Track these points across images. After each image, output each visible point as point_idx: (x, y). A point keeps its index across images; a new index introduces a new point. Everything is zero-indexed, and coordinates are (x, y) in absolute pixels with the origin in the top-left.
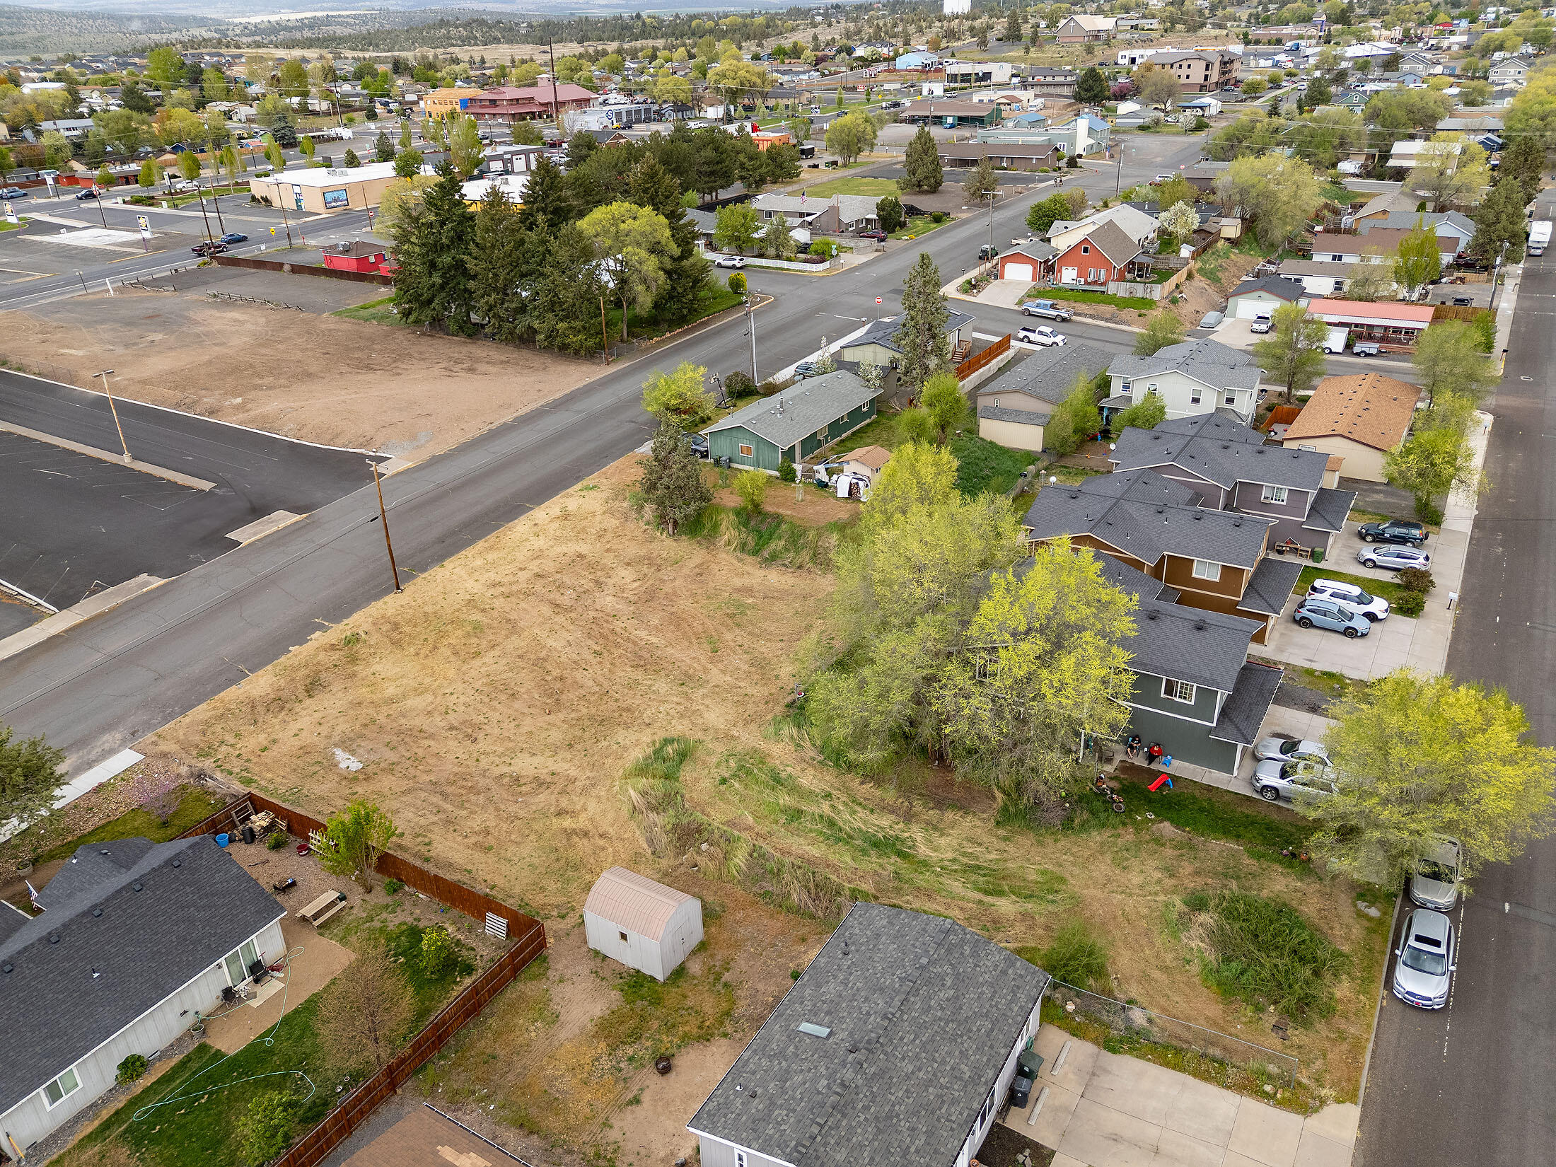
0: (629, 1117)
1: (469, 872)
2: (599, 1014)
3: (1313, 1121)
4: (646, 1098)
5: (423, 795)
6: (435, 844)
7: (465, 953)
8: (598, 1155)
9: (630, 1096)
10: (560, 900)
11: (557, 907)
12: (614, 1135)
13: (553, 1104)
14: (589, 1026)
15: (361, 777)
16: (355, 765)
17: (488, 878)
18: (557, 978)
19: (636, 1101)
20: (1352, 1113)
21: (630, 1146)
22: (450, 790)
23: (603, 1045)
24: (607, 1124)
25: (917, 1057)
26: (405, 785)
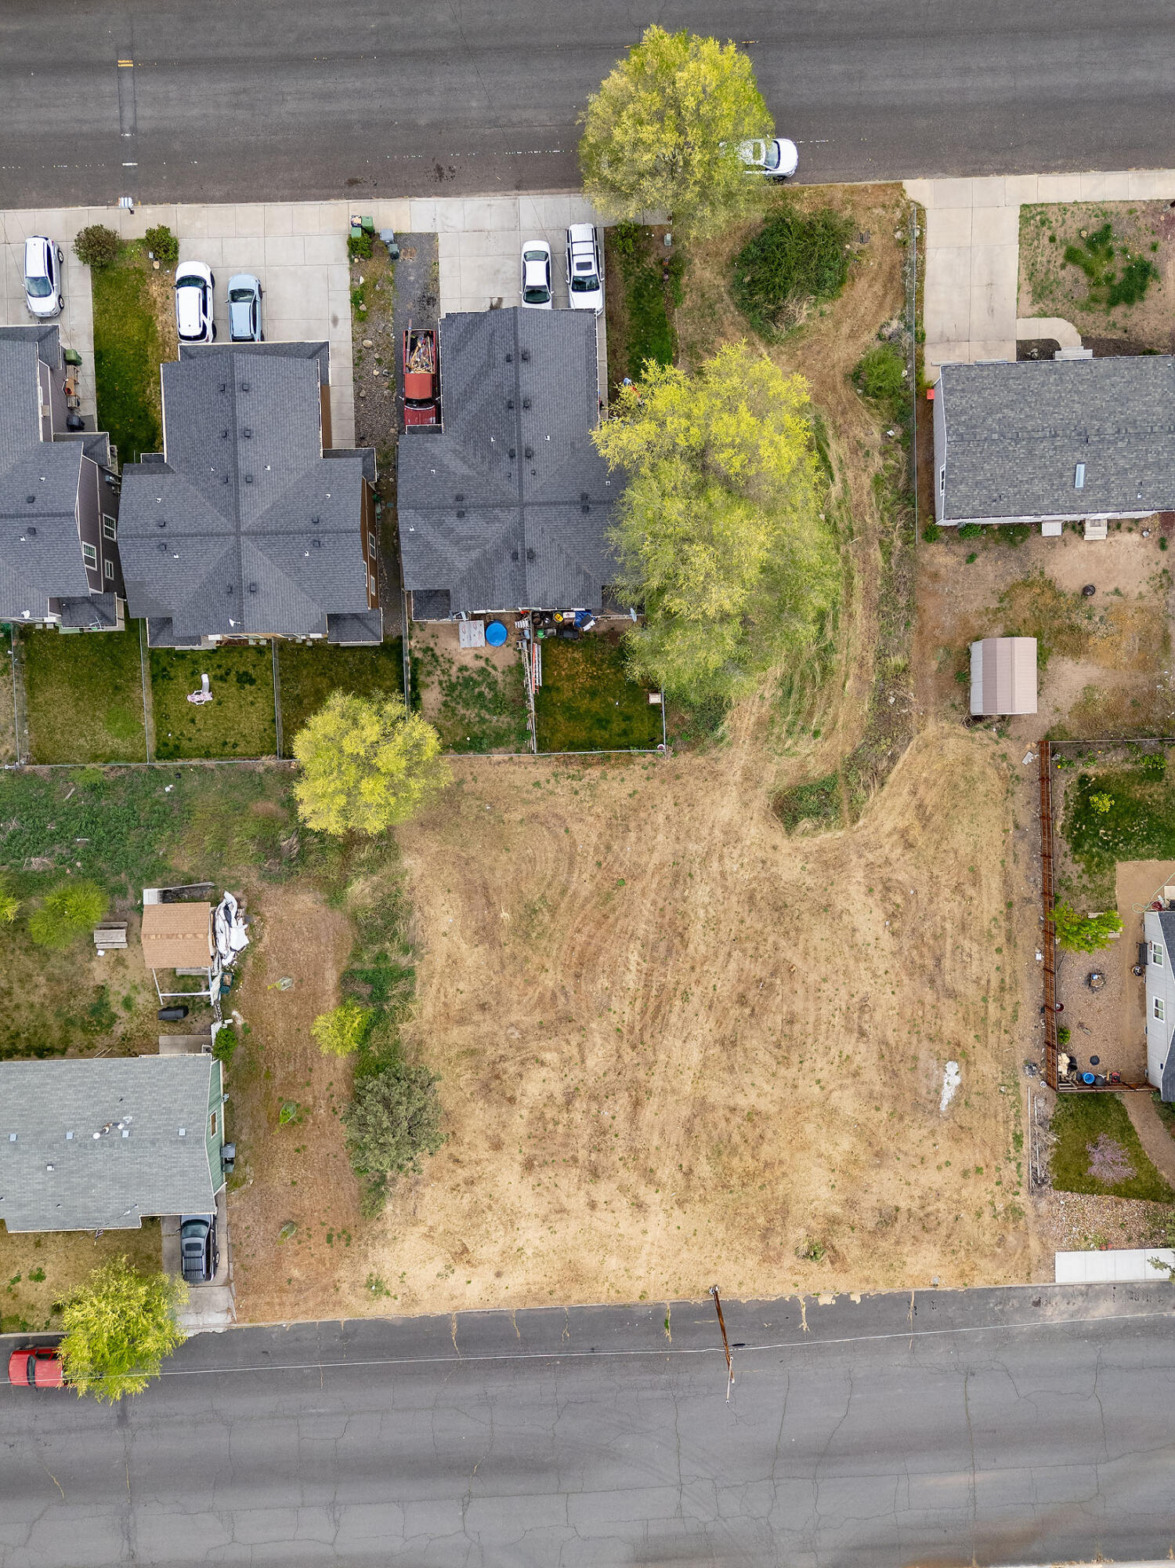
0: (1128, 588)
1: (1003, 862)
2: (1071, 663)
3: (925, 204)
4: (1111, 588)
5: (948, 977)
6: (994, 913)
7: (1071, 796)
8: (1161, 586)
9: (1115, 598)
10: (989, 771)
11: (997, 769)
12: (1144, 588)
13: (1145, 638)
14: (1083, 661)
15: (959, 1050)
16: (952, 1067)
17: (1000, 843)
18: (1057, 715)
19: (1117, 592)
20: (908, 184)
21: (1147, 574)
22: (930, 962)
23: (1091, 642)
24: (1141, 596)
25: (1067, 405)
26: (947, 1006)
